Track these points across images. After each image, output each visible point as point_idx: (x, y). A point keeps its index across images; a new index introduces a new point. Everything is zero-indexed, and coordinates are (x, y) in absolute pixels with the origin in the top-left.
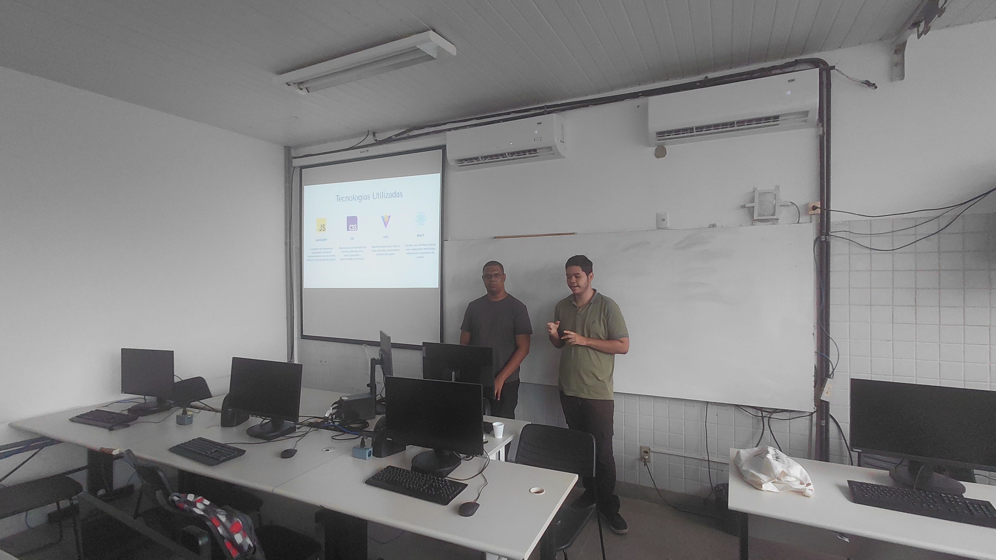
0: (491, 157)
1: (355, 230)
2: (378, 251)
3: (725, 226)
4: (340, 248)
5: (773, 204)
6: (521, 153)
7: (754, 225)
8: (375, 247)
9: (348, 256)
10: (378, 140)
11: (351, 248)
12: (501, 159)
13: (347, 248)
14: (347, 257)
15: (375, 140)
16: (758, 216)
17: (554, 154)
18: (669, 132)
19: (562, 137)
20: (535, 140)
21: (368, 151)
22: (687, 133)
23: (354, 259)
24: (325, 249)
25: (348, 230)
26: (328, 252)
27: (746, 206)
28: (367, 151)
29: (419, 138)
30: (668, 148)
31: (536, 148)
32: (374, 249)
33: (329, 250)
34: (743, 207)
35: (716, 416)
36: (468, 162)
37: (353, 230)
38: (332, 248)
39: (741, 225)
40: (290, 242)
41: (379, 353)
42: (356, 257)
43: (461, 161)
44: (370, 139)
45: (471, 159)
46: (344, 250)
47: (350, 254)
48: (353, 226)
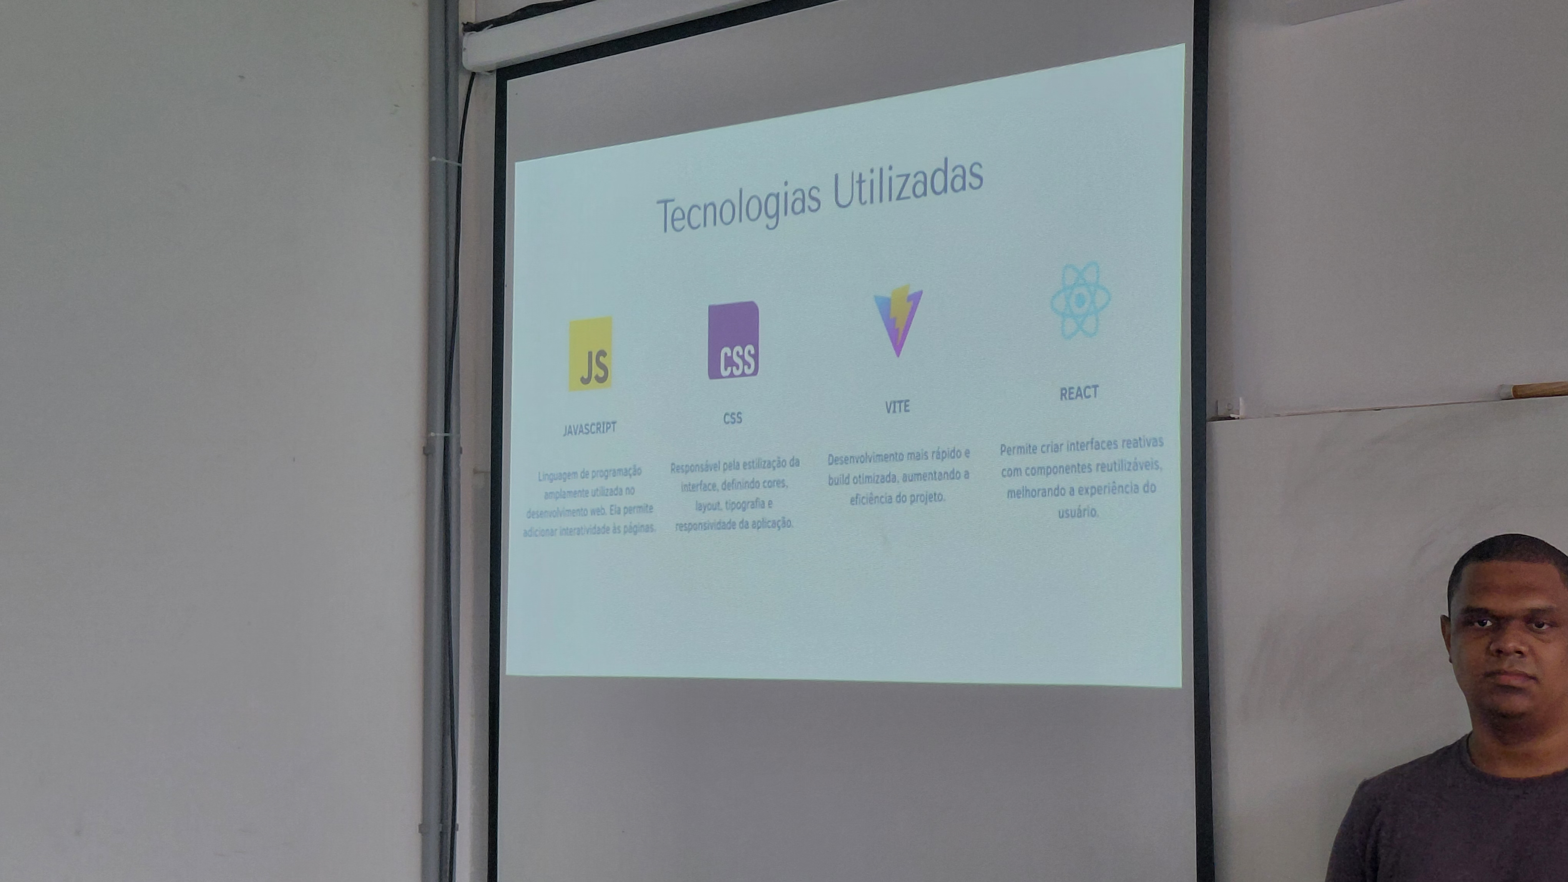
1: (747, 371)
2: (858, 480)
4: (675, 469)
8: (846, 460)
9: (716, 507)
11: (728, 466)
13: (707, 468)
14: (711, 516)
23: (744, 525)
24: (605, 474)
25: (714, 373)
26: (618, 492)
32: (838, 471)
33: (623, 482)
37: (737, 372)
38: (637, 471)
40: (447, 439)
42: (751, 515)
46: (694, 478)
47: (723, 496)
48: (738, 353)
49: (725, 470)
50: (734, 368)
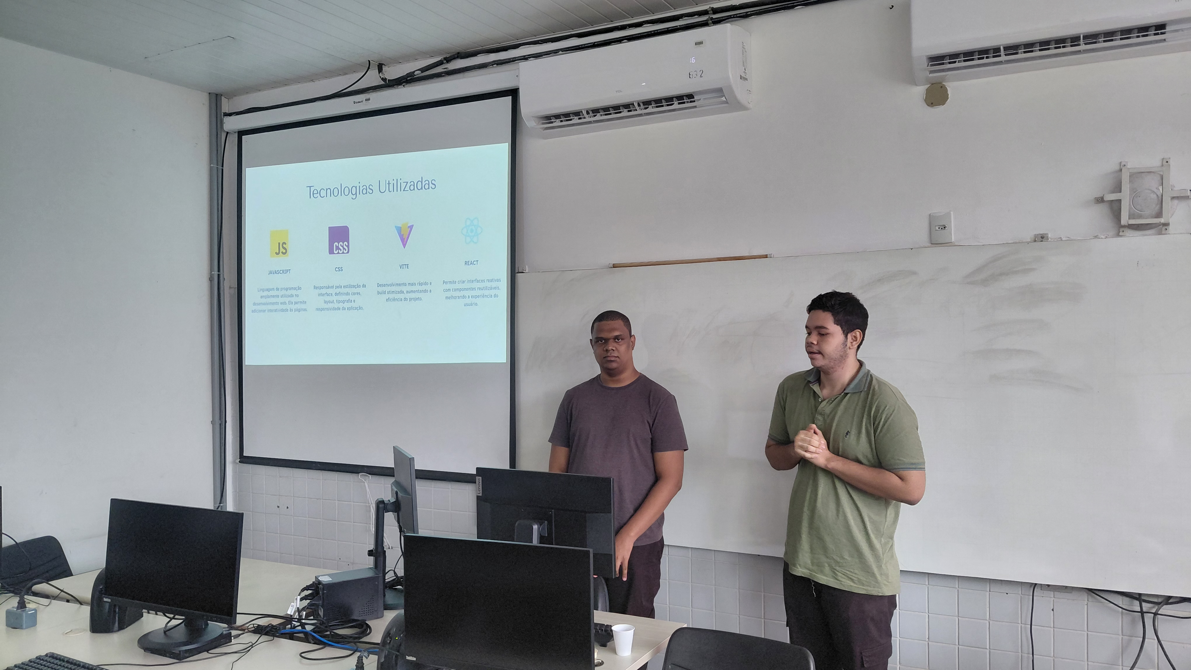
0: (606, 110)
1: (345, 252)
2: (389, 292)
3: (1064, 239)
4: (315, 288)
5: (1157, 195)
6: (663, 101)
7: (1121, 236)
8: (383, 285)
9: (333, 302)
10: (388, 78)
11: (337, 287)
12: (625, 113)
13: (328, 287)
14: (331, 305)
15: (382, 79)
16: (1129, 219)
17: (727, 103)
18: (954, 57)
19: (744, 68)
20: (691, 76)
21: (369, 99)
22: (987, 58)
23: (344, 309)
24: (287, 289)
25: (331, 252)
26: (292, 296)
27: (1105, 199)
28: (366, 100)
29: (467, 74)
30: (952, 87)
31: (694, 92)
32: (382, 289)
33: (294, 292)
34: (1100, 200)
35: (1052, 612)
36: (561, 121)
37: (340, 252)
38: (300, 288)
39: (1096, 237)
40: (219, 275)
41: (392, 490)
42: (346, 305)
43: (548, 118)
44: (373, 78)
45: (568, 115)
46: (324, 291)
47: (335, 298)
48: (341, 245)
49: (336, 288)
50: (340, 250)
